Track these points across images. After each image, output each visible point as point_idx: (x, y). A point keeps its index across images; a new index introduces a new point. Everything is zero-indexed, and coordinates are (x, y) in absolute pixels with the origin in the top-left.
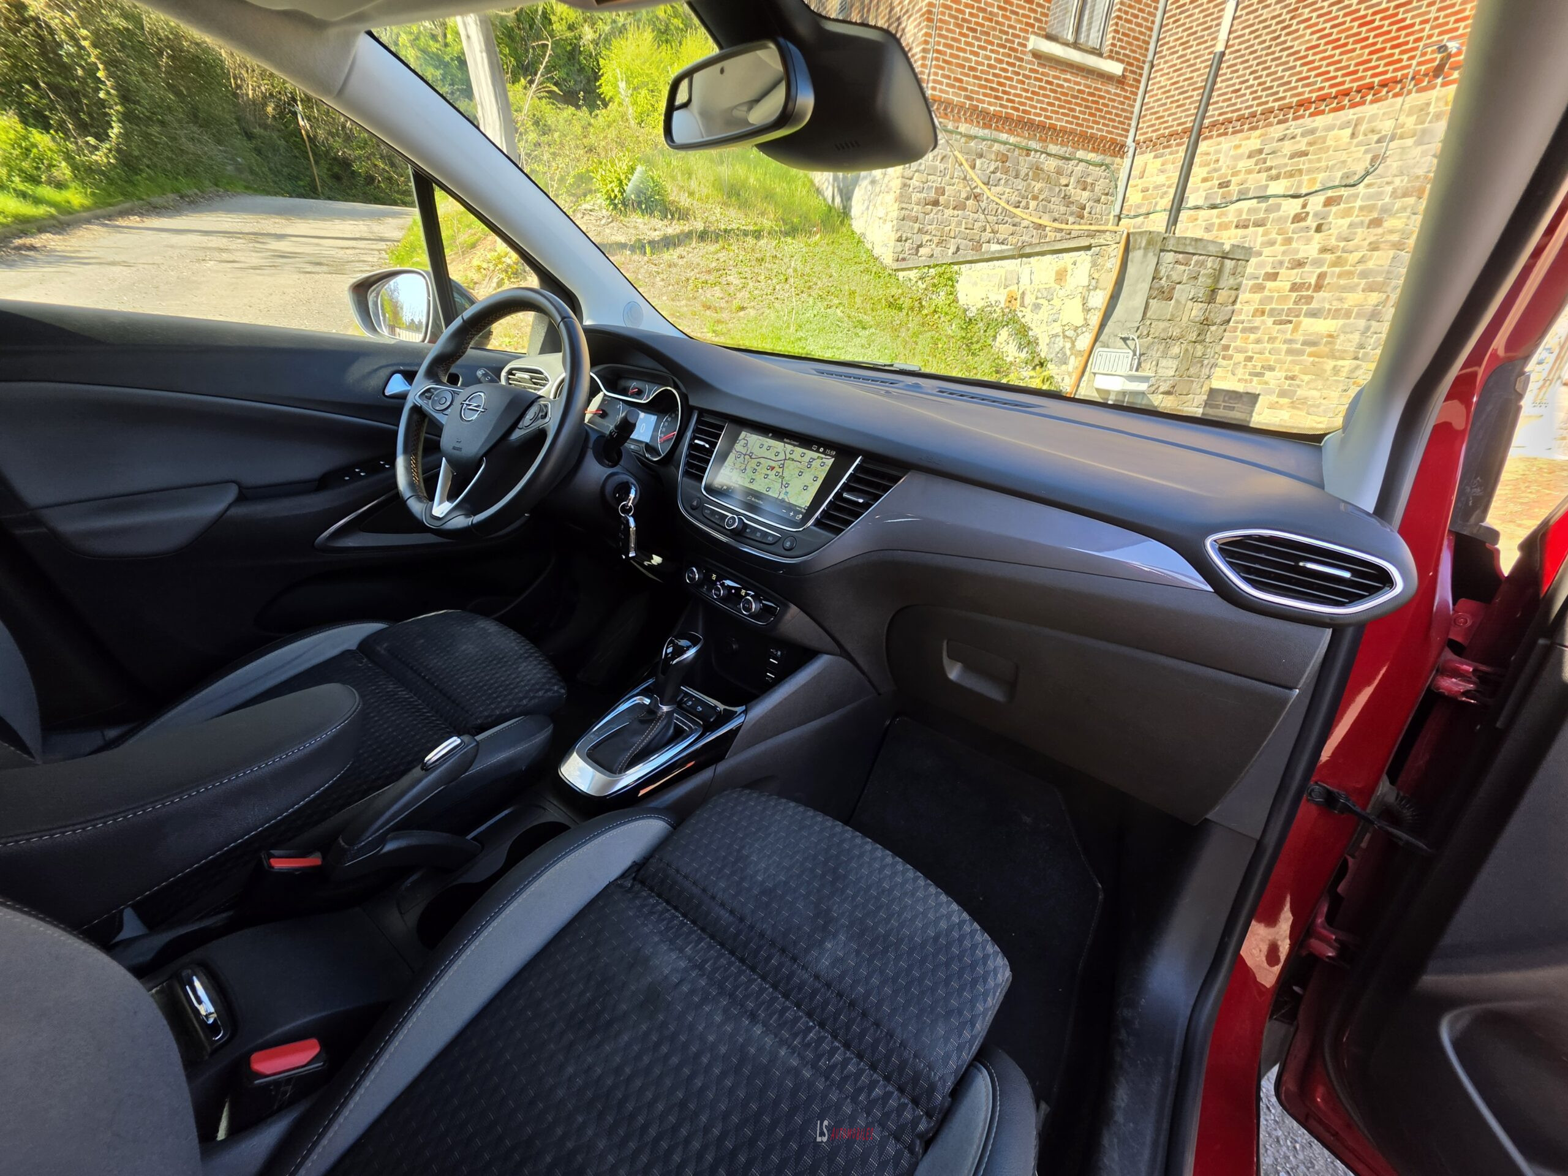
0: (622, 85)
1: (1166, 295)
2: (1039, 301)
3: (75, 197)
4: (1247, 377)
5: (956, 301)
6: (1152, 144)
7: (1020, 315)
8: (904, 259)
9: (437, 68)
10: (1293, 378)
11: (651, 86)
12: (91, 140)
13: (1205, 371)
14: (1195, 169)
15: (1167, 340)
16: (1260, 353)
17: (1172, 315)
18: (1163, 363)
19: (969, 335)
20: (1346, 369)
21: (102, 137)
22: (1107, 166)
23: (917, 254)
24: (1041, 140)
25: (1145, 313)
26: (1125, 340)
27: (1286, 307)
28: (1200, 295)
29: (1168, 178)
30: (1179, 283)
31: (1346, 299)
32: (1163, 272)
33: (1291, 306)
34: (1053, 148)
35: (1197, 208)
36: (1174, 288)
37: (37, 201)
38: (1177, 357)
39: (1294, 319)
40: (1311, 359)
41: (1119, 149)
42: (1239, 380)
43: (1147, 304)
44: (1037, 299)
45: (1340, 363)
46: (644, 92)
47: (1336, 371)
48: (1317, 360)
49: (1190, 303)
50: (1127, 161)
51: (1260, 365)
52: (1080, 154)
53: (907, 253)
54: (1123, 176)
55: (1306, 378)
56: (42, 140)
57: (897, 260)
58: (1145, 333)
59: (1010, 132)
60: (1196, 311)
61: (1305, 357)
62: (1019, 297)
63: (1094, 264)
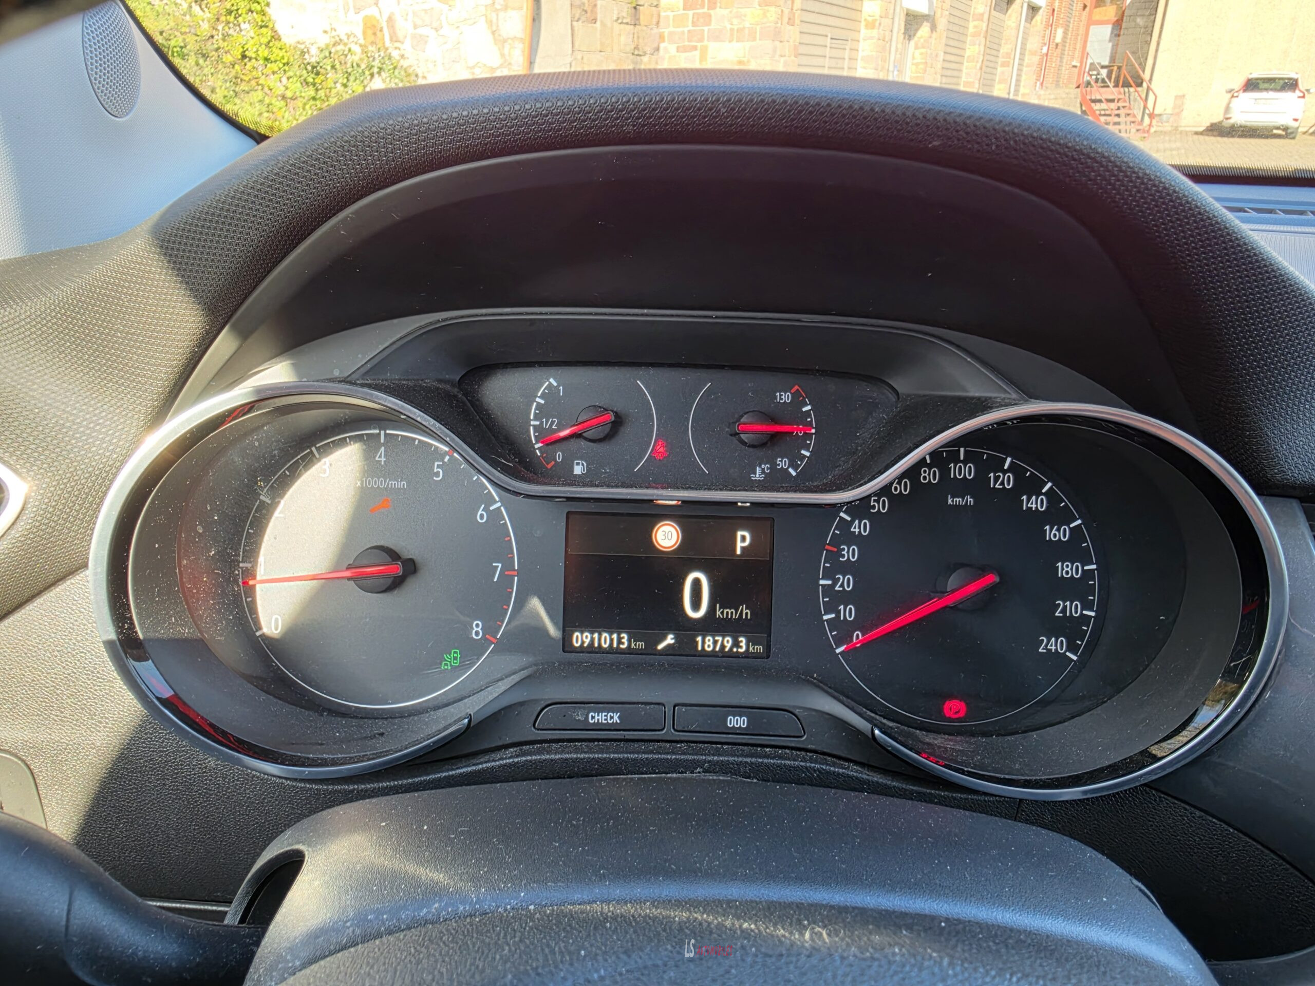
2: (420, 31)
5: (276, 37)
7: (395, 54)
19: (321, 93)
25: (573, 46)
27: (686, 30)
28: (625, 14)
31: (745, 16)
33: (690, 28)
39: (699, 45)
44: (415, 27)
62: (384, 25)
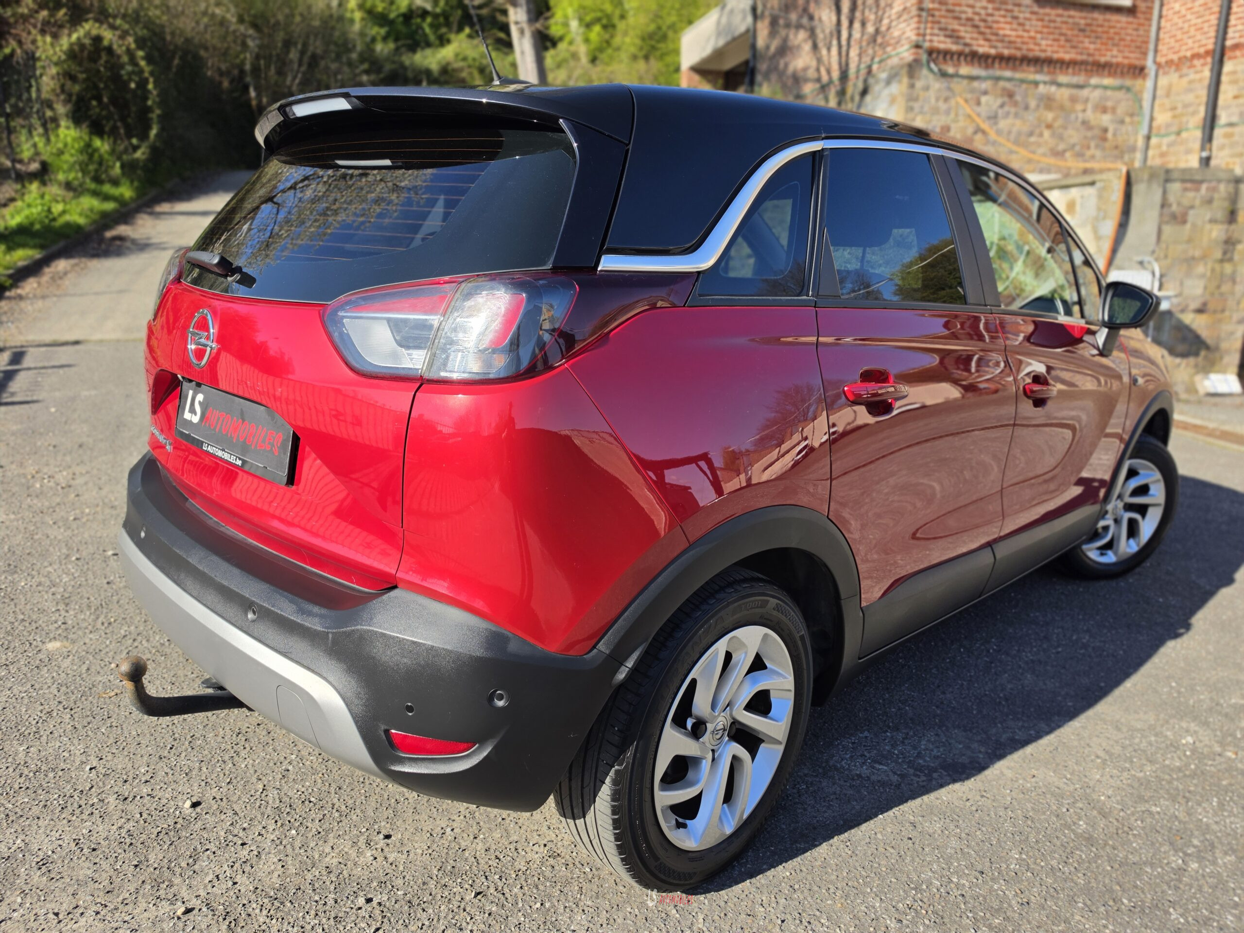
0: (574, 24)
1: (1180, 219)
3: (126, 191)
6: (1178, 64)
9: (381, 26)
11: (604, 21)
12: (134, 141)
14: (1223, 87)
15: (1190, 261)
17: (1190, 237)
18: (1188, 283)
21: (143, 137)
22: (1128, 89)
24: (1049, 73)
26: (1141, 262)
29: (1197, 97)
30: (1192, 208)
32: (1171, 198)
34: (1063, 79)
35: (1231, 125)
36: (1187, 213)
37: (107, 198)
38: (1203, 276)
41: (1139, 71)
43: (1160, 229)
46: (597, 28)
49: (1208, 226)
50: (1149, 83)
52: (1094, 81)
54: (1147, 97)
56: (102, 145)
58: (1163, 255)
59: (1014, 69)
60: (1217, 232)
63: (1100, 197)
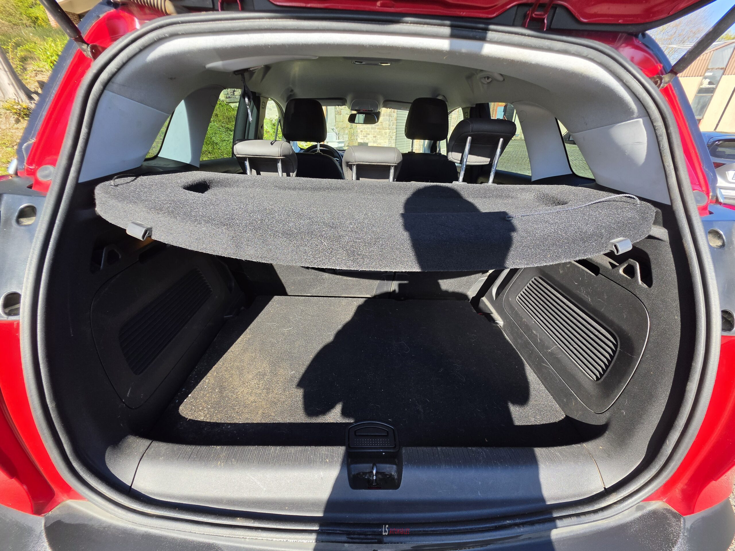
4: (363, 137)
8: (229, 97)
10: (375, 137)
13: (355, 137)
16: (364, 129)
17: (343, 120)
18: (345, 136)
20: (388, 133)
23: (234, 95)
26: (333, 129)
30: (342, 109)
36: (341, 111)
40: (378, 130)
42: (361, 139)
43: (335, 116)
45: (386, 131)
47: (386, 133)
48: (380, 130)
51: (365, 133)
53: (230, 94)
55: (379, 136)
57: (227, 98)
58: (337, 127)
61: (377, 130)
